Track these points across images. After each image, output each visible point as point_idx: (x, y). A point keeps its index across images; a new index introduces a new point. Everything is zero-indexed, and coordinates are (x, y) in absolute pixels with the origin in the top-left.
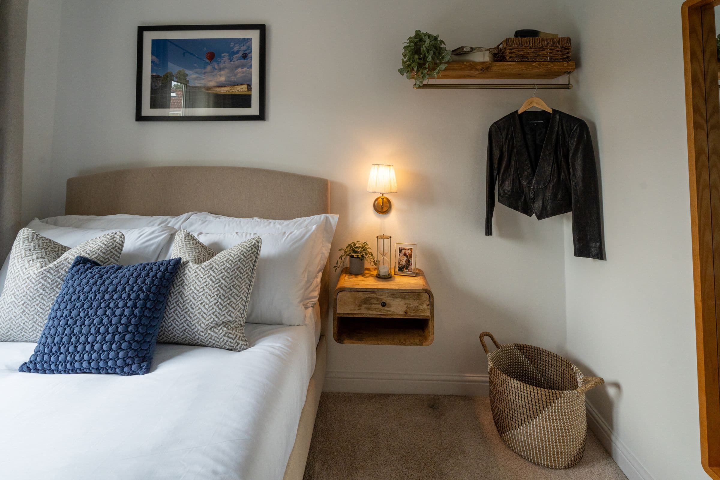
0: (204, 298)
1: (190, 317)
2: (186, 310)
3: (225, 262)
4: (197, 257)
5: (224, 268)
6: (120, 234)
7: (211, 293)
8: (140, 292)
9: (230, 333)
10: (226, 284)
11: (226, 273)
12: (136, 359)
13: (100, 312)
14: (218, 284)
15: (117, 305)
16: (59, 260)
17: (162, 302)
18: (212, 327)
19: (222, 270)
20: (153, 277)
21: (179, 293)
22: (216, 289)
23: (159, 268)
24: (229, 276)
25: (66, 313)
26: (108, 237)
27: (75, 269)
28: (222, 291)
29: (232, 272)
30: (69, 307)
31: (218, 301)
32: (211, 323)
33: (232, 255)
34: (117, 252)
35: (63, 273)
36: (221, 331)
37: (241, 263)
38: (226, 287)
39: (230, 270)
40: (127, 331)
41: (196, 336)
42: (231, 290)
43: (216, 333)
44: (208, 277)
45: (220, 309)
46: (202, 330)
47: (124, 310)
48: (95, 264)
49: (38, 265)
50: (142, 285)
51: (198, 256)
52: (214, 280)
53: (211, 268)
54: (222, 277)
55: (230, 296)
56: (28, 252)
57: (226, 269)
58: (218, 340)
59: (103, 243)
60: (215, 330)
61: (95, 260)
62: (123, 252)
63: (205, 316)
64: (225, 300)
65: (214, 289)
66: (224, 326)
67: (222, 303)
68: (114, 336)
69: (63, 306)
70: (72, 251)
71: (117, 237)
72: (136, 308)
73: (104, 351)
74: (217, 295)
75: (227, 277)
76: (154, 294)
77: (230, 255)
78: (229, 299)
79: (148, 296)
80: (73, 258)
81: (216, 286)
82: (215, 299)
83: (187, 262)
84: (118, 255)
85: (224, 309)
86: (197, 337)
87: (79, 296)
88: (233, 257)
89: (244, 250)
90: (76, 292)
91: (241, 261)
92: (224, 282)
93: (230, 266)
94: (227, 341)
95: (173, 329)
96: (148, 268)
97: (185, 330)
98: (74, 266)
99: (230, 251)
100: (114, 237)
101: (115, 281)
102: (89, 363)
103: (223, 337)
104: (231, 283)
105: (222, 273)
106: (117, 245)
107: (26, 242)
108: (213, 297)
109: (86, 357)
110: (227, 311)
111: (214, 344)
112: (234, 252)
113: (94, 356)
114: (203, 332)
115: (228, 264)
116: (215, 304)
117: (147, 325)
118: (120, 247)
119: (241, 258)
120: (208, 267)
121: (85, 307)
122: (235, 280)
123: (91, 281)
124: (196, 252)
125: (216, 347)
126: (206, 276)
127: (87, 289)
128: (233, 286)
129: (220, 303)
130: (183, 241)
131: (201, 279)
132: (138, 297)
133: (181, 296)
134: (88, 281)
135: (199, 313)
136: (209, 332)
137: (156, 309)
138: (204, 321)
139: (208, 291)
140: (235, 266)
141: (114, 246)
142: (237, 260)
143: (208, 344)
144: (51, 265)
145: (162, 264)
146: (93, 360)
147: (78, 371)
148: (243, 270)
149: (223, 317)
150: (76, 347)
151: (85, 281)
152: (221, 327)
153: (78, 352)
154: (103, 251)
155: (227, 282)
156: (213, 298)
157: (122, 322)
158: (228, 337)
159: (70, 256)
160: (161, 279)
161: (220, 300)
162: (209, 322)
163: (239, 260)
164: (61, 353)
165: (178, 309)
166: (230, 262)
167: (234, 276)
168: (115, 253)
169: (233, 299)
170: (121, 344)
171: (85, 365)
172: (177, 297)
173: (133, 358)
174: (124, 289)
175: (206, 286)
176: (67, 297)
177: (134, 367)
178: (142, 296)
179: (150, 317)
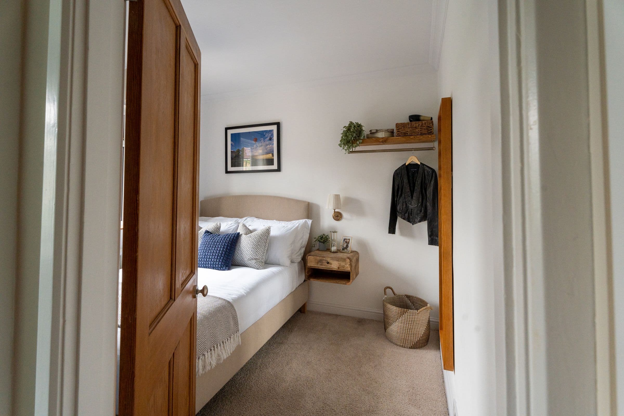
0: (248, 248)
1: (243, 255)
2: (241, 252)
4: (246, 233)
7: (250, 246)
8: (225, 243)
10: (256, 244)
12: (225, 266)
13: (213, 249)
15: (218, 247)
17: (233, 248)
18: (251, 260)
20: (230, 238)
21: (239, 246)
22: (252, 245)
25: (203, 248)
27: (205, 234)
28: (254, 246)
30: (204, 247)
32: (250, 258)
34: (219, 230)
35: (202, 236)
38: (255, 245)
40: (222, 256)
42: (258, 246)
43: (252, 262)
44: (249, 240)
45: (253, 253)
47: (220, 249)
48: (211, 233)
54: (254, 241)
55: (257, 249)
58: (252, 265)
61: (211, 232)
62: (220, 230)
63: (248, 255)
66: (255, 260)
67: (254, 250)
68: (218, 257)
69: (202, 246)
70: (204, 228)
71: (218, 224)
72: (224, 248)
73: (215, 262)
76: (230, 244)
78: (257, 250)
79: (228, 245)
80: (204, 231)
82: (252, 249)
83: (242, 234)
84: (219, 231)
85: (255, 253)
86: (245, 263)
87: (207, 243)
90: (206, 242)
92: (255, 243)
94: (256, 266)
95: (237, 259)
96: (228, 235)
97: (241, 260)
98: (205, 233)
101: (218, 239)
102: (211, 265)
103: (254, 264)
106: (219, 227)
109: (210, 263)
110: (256, 254)
111: (251, 266)
113: (212, 263)
114: (247, 261)
116: (251, 251)
117: (228, 255)
118: (220, 228)
121: (209, 247)
123: (210, 238)
126: (248, 240)
127: (209, 241)
130: (241, 226)
131: (246, 241)
132: (225, 245)
133: (240, 247)
136: (249, 261)
137: (231, 250)
139: (249, 246)
145: (233, 234)
146: (212, 264)
147: (207, 267)
149: (254, 256)
150: (206, 259)
151: (208, 238)
153: (207, 261)
154: (214, 229)
156: (251, 249)
157: (220, 253)
158: (256, 264)
161: (253, 250)
164: (202, 261)
165: (239, 252)
168: (218, 230)
169: (258, 250)
170: (220, 260)
171: (209, 265)
172: (238, 247)
173: (224, 265)
174: (221, 242)
175: (248, 243)
176: (203, 243)
177: (224, 268)
178: (226, 244)
179: (229, 252)
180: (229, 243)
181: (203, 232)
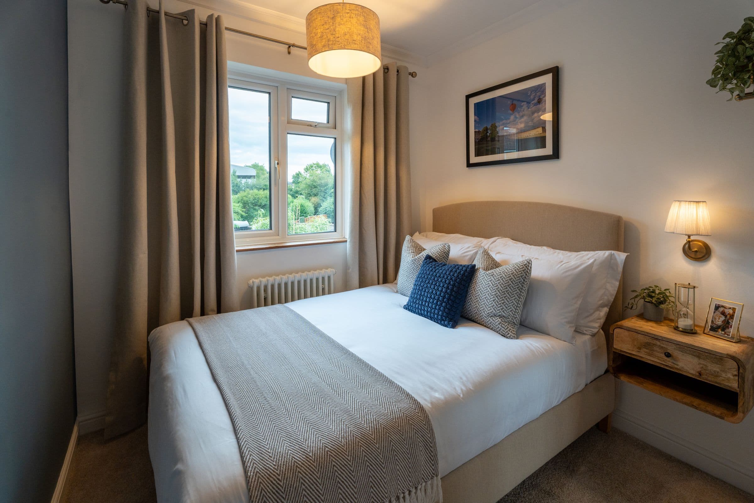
3: (502, 273)
5: (501, 277)
6: (448, 245)
7: (491, 292)
9: (503, 324)
10: (502, 289)
11: (502, 281)
14: (496, 287)
16: (420, 255)
18: (492, 316)
19: (500, 278)
20: (458, 273)
21: (473, 287)
22: (494, 291)
23: (463, 268)
24: (504, 283)
26: (442, 245)
27: (425, 261)
28: (498, 293)
29: (506, 281)
31: (495, 299)
33: (508, 269)
36: (497, 320)
37: (513, 276)
38: (501, 291)
39: (505, 279)
41: (482, 318)
42: (505, 294)
43: (494, 321)
44: (490, 281)
46: (485, 315)
48: (435, 260)
49: (411, 256)
50: (453, 277)
51: (487, 266)
52: (494, 284)
53: (492, 275)
54: (499, 283)
55: (504, 298)
56: (408, 248)
57: (502, 278)
59: (439, 249)
60: (494, 319)
61: (435, 258)
64: (500, 300)
65: (493, 290)
66: (499, 318)
67: (498, 301)
74: (495, 295)
75: (503, 284)
77: (506, 269)
80: (425, 255)
81: (495, 288)
82: (494, 297)
83: (480, 268)
88: (508, 271)
89: (517, 267)
91: (513, 274)
92: (500, 287)
93: (505, 276)
99: (508, 266)
100: (445, 246)
104: (505, 289)
105: (499, 280)
106: (446, 251)
107: (408, 243)
108: (493, 295)
112: (510, 267)
115: (503, 275)
119: (514, 273)
120: (491, 274)
122: (508, 288)
123: (431, 269)
124: (486, 263)
125: (494, 330)
126: (489, 280)
128: (506, 291)
129: (497, 301)
131: (486, 282)
132: (449, 283)
133: (474, 290)
134: (429, 269)
135: (484, 304)
138: (487, 310)
140: (508, 277)
141: (444, 251)
142: (510, 273)
143: (489, 327)
144: (416, 257)
148: (515, 282)
151: (428, 268)
152: (497, 318)
155: (502, 288)
158: (501, 326)
159: (424, 254)
160: (463, 275)
162: (489, 311)
163: (512, 274)
166: (506, 273)
167: (507, 284)
169: (506, 301)
180: (456, 281)
181: (423, 257)
